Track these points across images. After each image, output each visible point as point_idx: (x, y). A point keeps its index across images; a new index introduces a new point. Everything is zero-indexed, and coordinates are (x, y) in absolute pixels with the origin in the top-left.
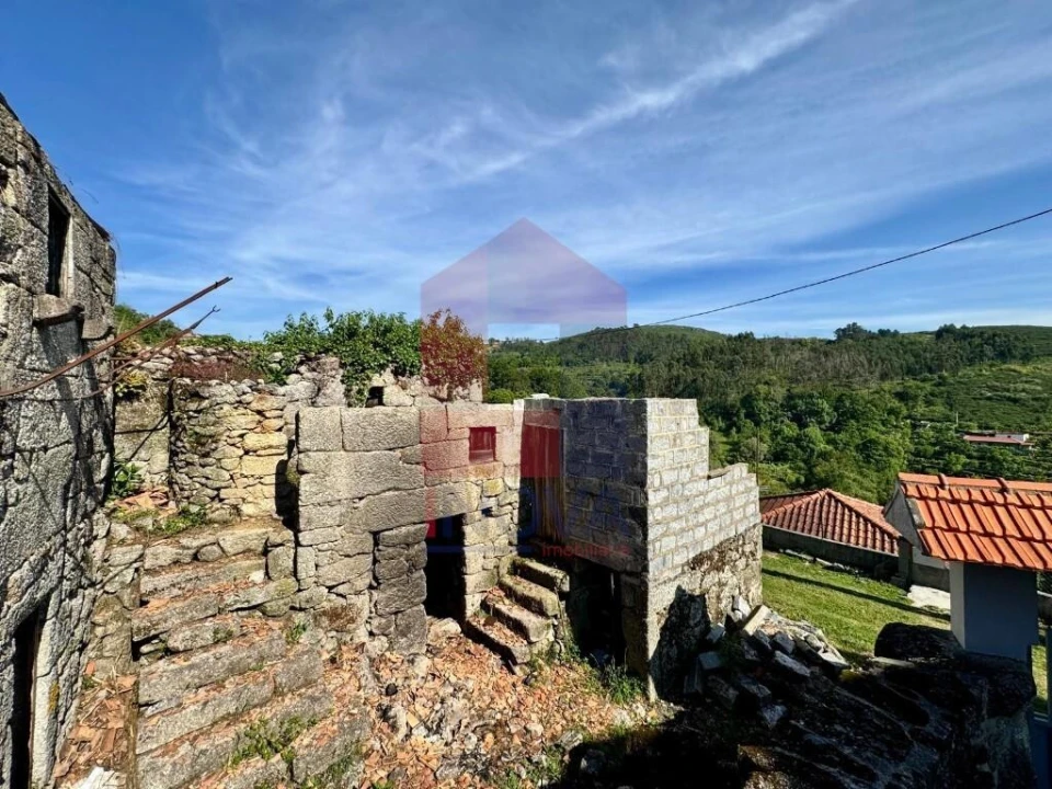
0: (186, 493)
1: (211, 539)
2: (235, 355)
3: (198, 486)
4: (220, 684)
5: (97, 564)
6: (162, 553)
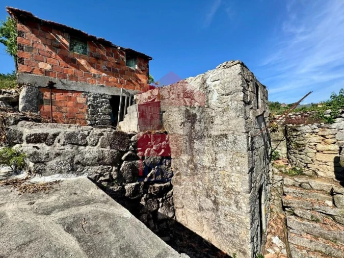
0: (294, 163)
1: (306, 181)
2: (308, 114)
3: (298, 161)
4: (316, 238)
5: (271, 178)
6: (289, 181)
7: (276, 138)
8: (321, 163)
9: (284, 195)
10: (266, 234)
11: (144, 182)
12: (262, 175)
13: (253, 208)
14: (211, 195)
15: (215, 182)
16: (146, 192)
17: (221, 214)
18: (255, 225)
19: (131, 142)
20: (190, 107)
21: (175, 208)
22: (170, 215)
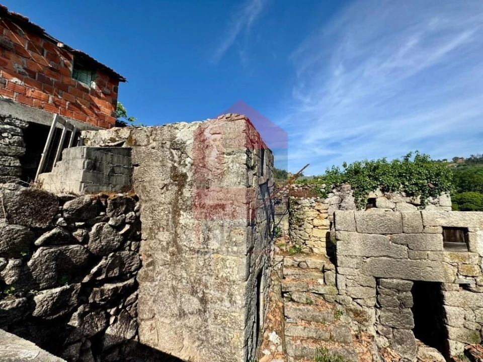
0: (295, 240)
1: (303, 260)
2: (308, 186)
3: (298, 238)
4: (309, 323)
5: (272, 259)
6: (289, 261)
7: (279, 211)
8: (316, 239)
9: (284, 278)
10: (263, 331)
11: (83, 284)
12: (262, 256)
13: (249, 300)
14: (198, 291)
15: (204, 270)
16: (85, 302)
17: (210, 316)
18: (250, 323)
19: (62, 212)
20: (179, 163)
21: (139, 321)
22: (129, 335)
